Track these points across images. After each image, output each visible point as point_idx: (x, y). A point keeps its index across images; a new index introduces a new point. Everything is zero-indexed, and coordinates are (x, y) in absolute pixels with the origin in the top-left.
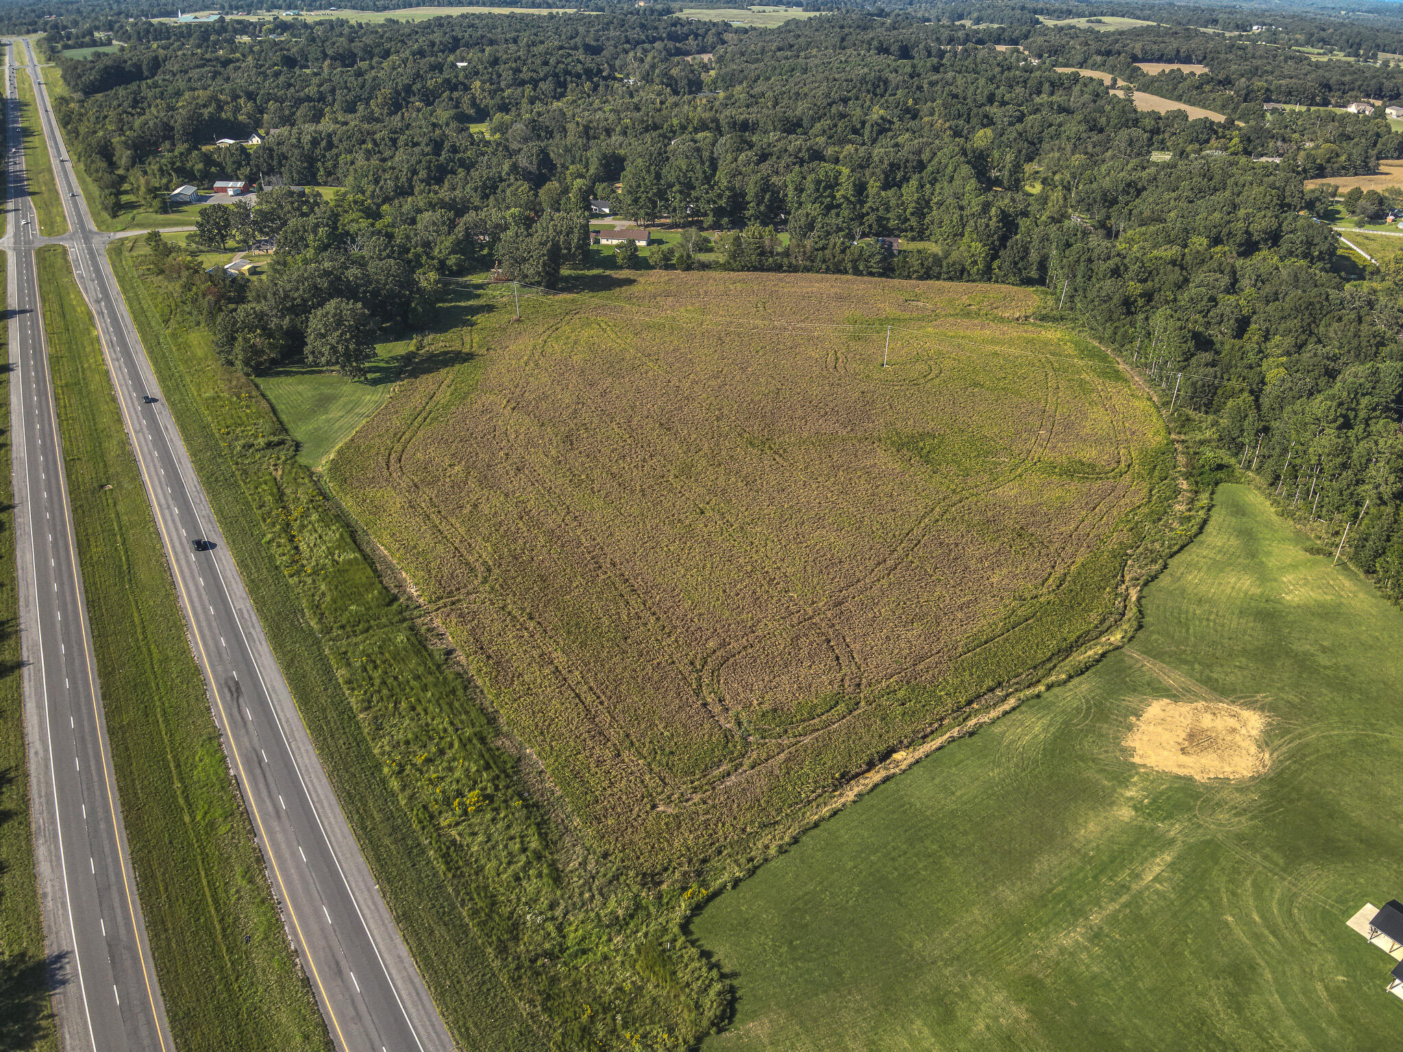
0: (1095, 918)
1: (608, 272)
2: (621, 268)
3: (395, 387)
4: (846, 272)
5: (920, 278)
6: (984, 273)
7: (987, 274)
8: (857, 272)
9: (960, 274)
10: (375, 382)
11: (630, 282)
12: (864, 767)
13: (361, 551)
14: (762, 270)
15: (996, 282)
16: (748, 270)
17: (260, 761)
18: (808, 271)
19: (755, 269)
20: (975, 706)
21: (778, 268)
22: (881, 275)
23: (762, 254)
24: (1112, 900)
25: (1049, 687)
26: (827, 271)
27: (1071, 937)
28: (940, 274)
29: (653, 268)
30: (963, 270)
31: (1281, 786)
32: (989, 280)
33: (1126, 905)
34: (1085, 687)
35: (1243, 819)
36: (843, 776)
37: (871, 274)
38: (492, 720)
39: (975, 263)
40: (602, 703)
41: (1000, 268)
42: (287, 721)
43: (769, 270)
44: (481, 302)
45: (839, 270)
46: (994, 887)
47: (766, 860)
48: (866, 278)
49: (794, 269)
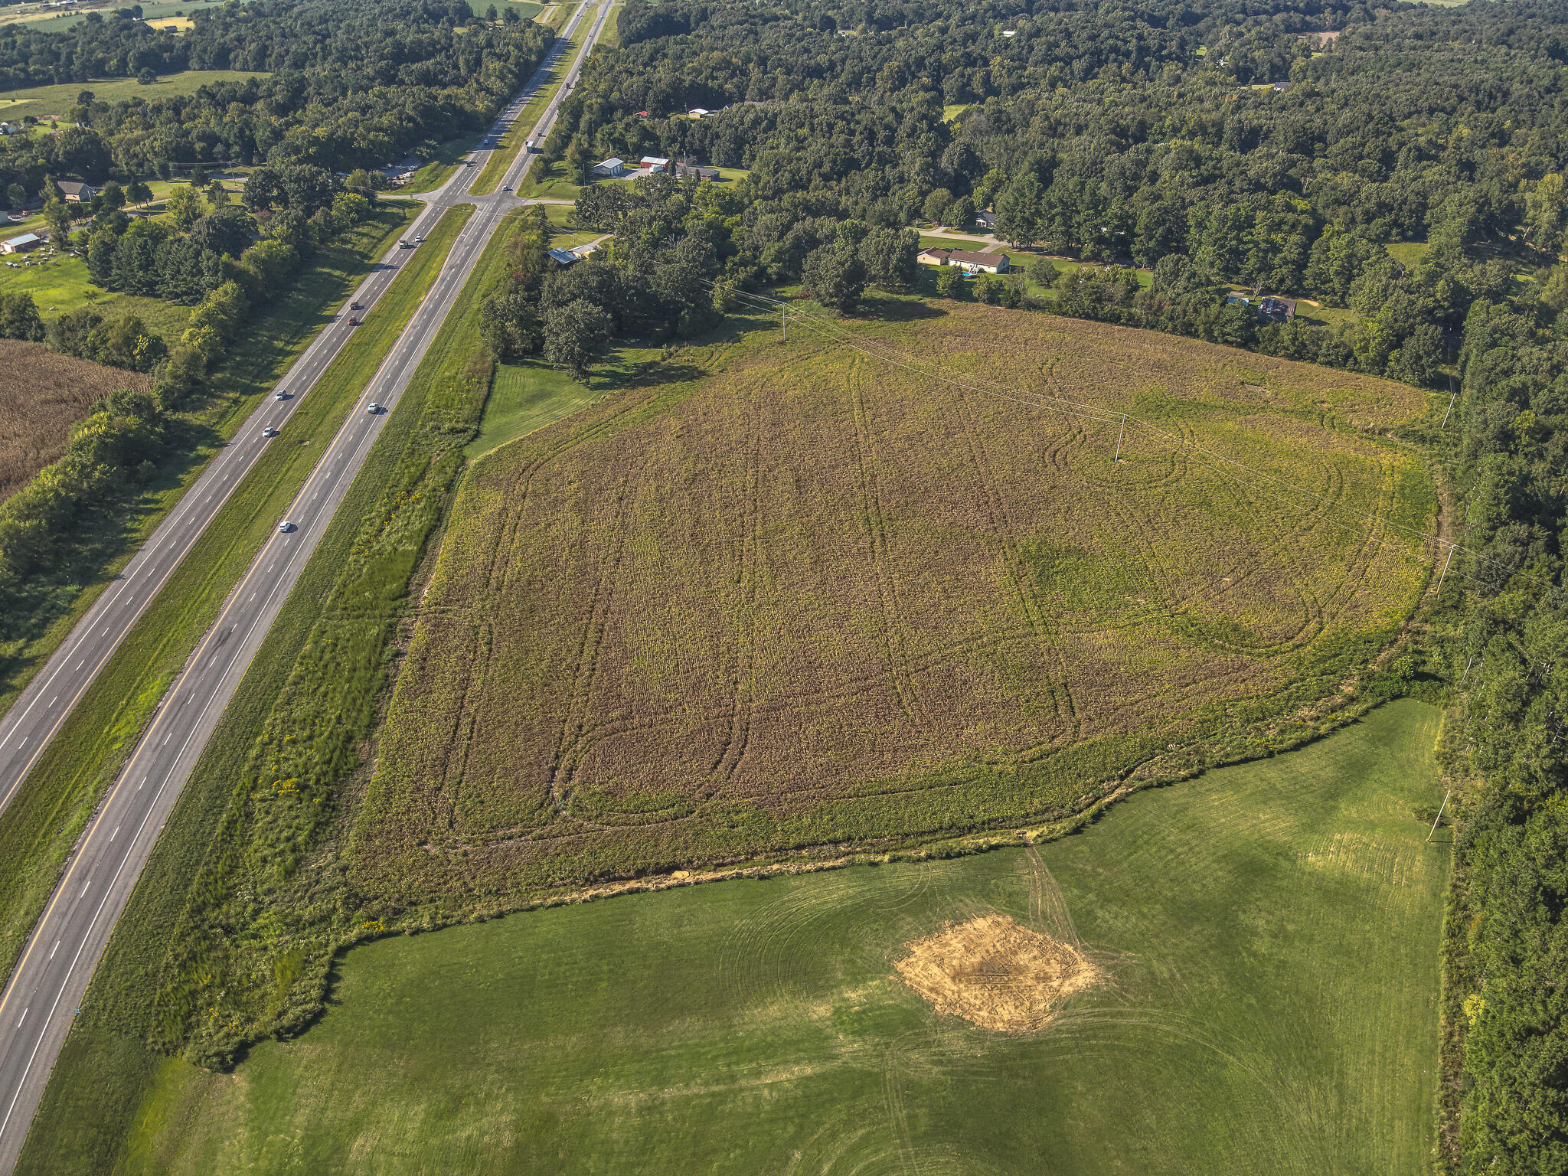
0: (669, 1093)
2: (940, 296)
3: (607, 394)
4: (1197, 336)
5: (1291, 357)
6: (1375, 363)
7: (1380, 366)
8: (1212, 339)
9: (1344, 359)
10: (598, 387)
11: (940, 313)
12: (632, 873)
13: (424, 545)
14: (1097, 319)
15: (1391, 377)
16: (1080, 317)
17: (184, 703)
18: (1152, 327)
19: (1088, 317)
20: (804, 853)
21: (1115, 319)
22: (1240, 346)
23: (1099, 300)
24: (706, 1084)
25: (893, 861)
26: (1174, 331)
27: (625, 1098)
28: (1316, 354)
29: (976, 300)
30: (1349, 355)
31: (1023, 1056)
32: (1382, 373)
33: (713, 1095)
34: (937, 873)
35: (936, 1069)
36: (602, 875)
37: (1228, 343)
38: (373, 724)
39: (1365, 349)
40: (470, 738)
41: (1398, 361)
42: (232, 675)
43: (1104, 320)
44: (767, 317)
46: (615, 1025)
47: (459, 923)
48: (1220, 347)
49: (1133, 322)
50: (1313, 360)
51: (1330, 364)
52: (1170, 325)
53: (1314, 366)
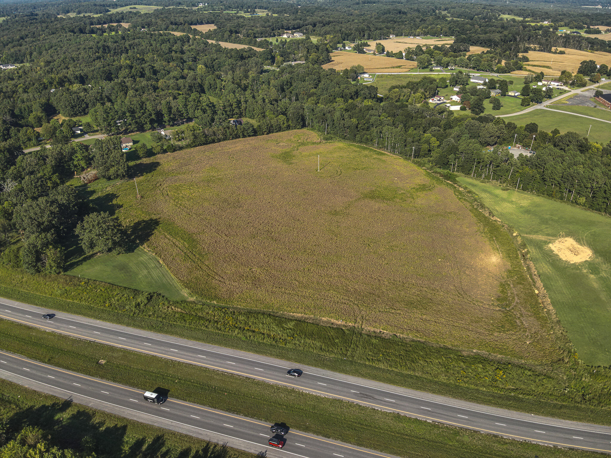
1: (138, 162)
3: (145, 248)
4: (239, 137)
5: (268, 134)
7: (288, 127)
8: (244, 136)
9: (280, 129)
11: (156, 164)
13: (291, 320)
14: (207, 144)
16: (201, 145)
17: (429, 411)
18: (225, 140)
19: (204, 144)
21: (213, 142)
22: (253, 136)
26: (233, 138)
28: (273, 130)
29: (159, 153)
32: (290, 129)
37: (249, 136)
38: (449, 349)
39: (284, 123)
42: (405, 392)
43: (209, 144)
44: (101, 194)
45: (237, 137)
48: (248, 138)
49: (219, 140)
50: (273, 132)
51: (277, 132)
52: (231, 137)
53: (274, 134)
